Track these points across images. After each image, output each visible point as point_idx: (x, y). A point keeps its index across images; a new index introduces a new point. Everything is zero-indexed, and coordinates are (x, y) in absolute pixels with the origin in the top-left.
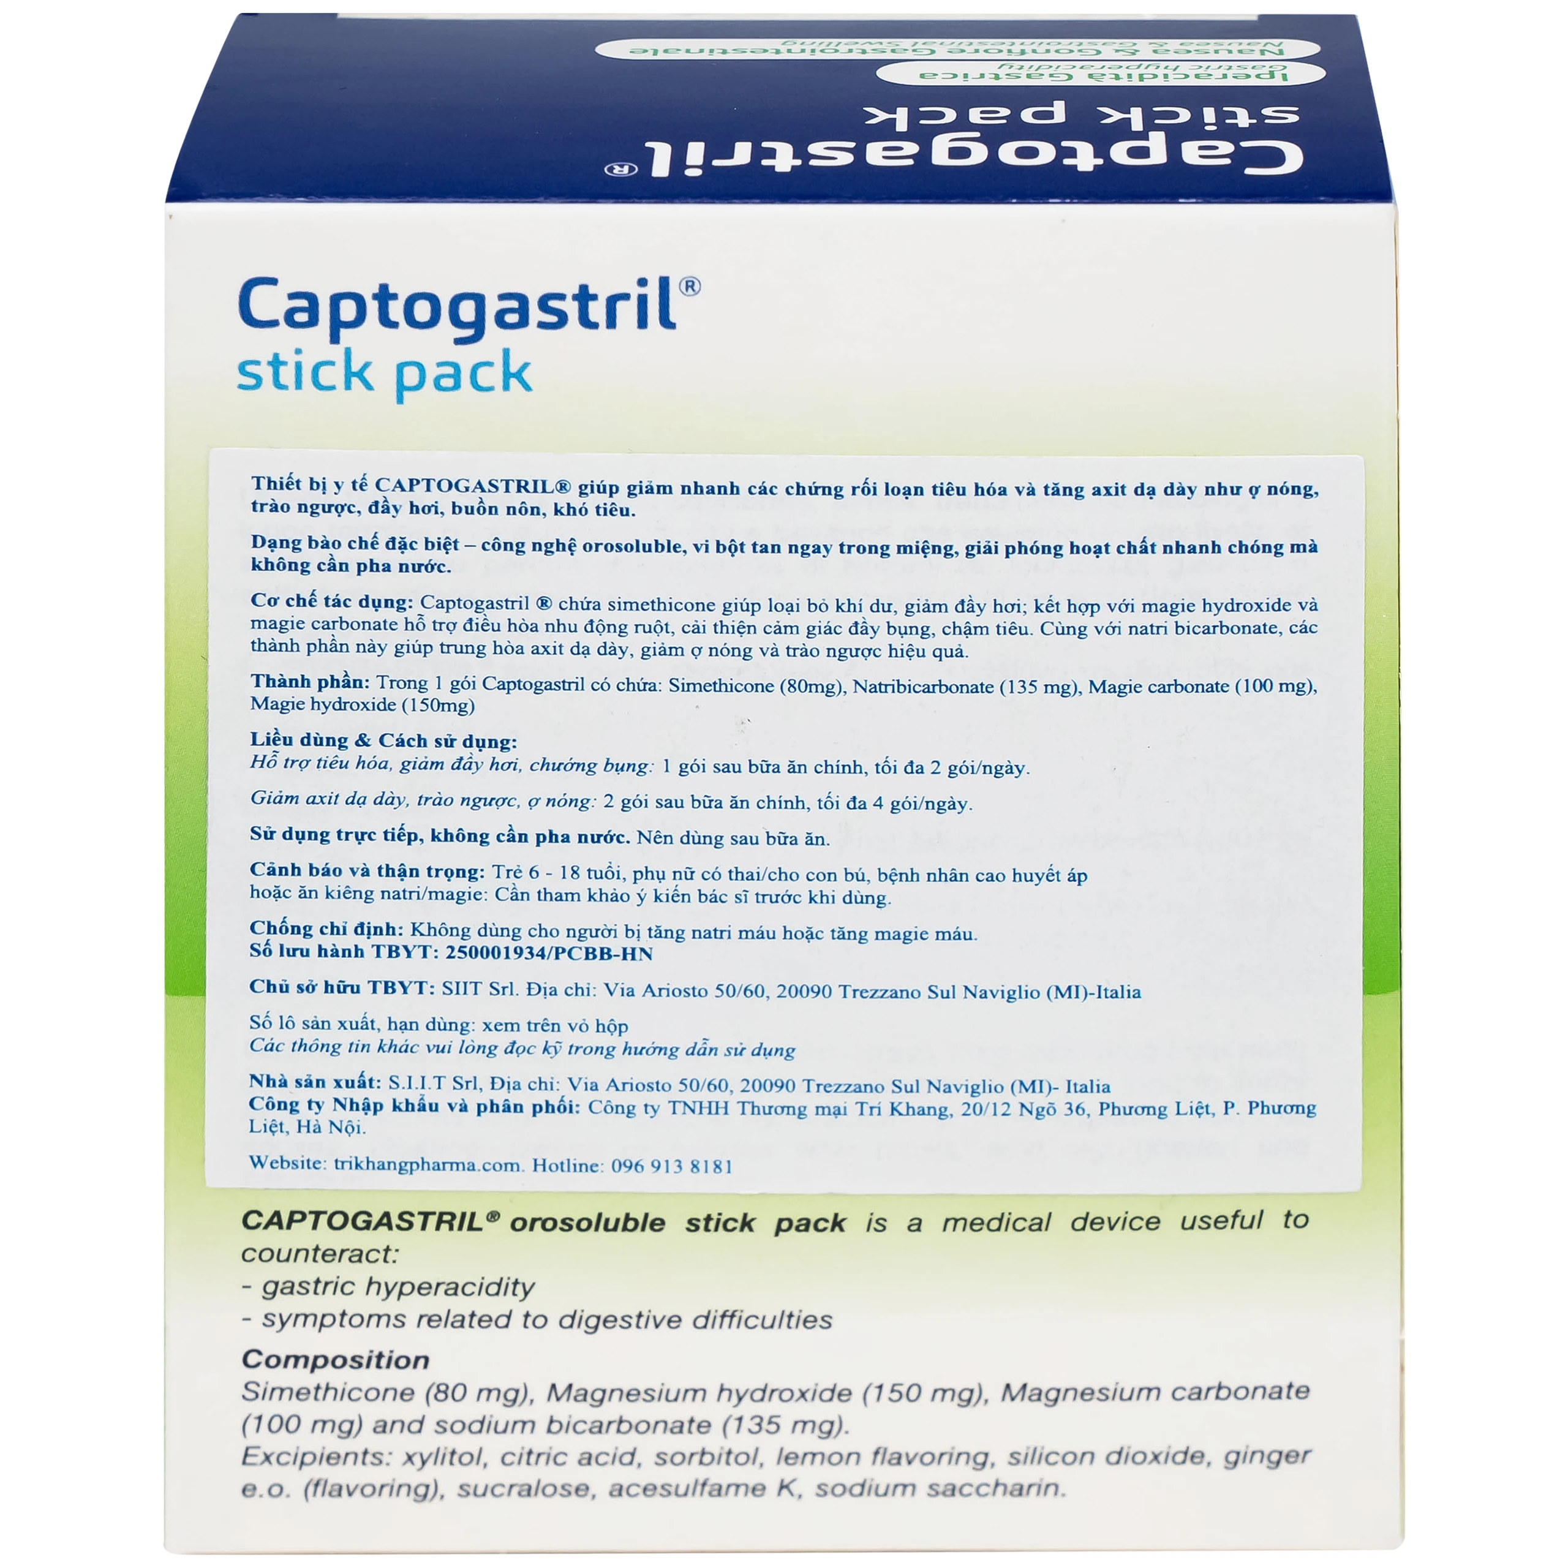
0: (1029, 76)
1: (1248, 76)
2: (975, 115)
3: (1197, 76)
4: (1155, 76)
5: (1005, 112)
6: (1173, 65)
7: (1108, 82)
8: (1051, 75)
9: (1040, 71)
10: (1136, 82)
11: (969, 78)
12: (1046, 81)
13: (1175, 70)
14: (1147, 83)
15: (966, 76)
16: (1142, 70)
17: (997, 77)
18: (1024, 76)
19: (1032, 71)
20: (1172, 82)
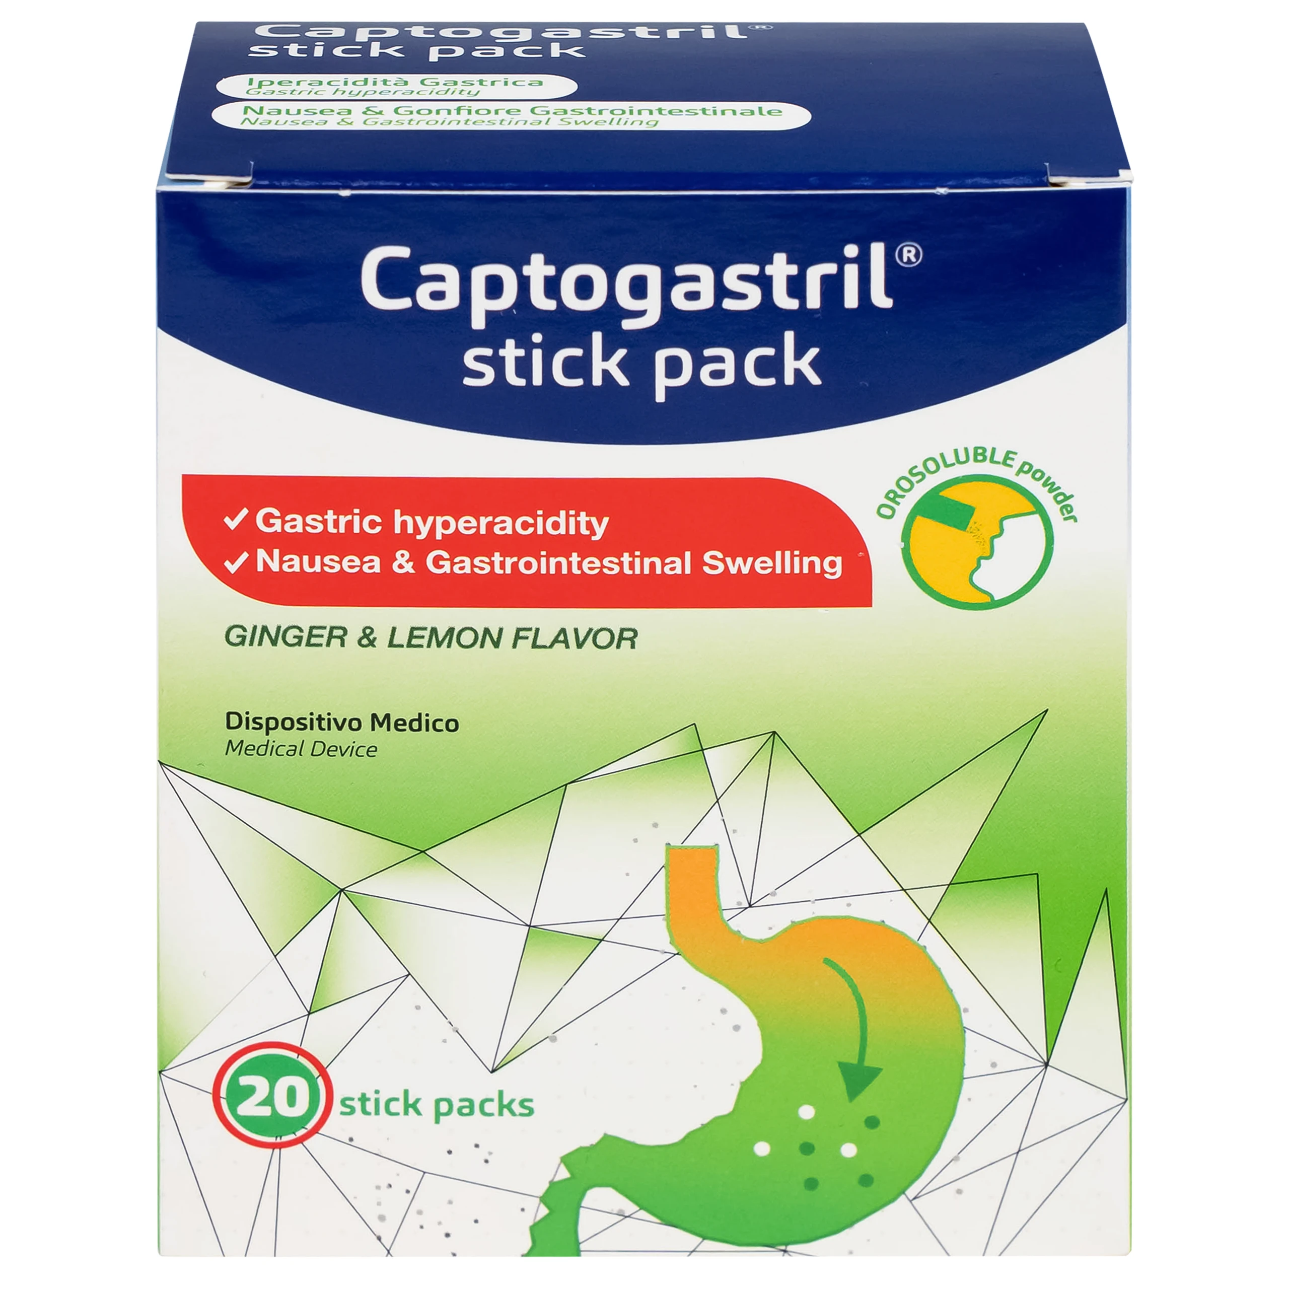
0: (455, 83)
1: (280, 83)
2: (499, 52)
3: (321, 83)
4: (354, 83)
5: (476, 54)
6: (338, 96)
7: (392, 78)
8: (437, 84)
9: (446, 88)
10: (371, 77)
11: (503, 80)
12: (442, 78)
13: (337, 90)
14: (362, 77)
15: (506, 83)
16: (364, 89)
17: (481, 82)
18: (460, 83)
19: (452, 88)
20: (341, 77)
